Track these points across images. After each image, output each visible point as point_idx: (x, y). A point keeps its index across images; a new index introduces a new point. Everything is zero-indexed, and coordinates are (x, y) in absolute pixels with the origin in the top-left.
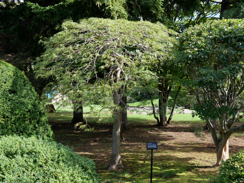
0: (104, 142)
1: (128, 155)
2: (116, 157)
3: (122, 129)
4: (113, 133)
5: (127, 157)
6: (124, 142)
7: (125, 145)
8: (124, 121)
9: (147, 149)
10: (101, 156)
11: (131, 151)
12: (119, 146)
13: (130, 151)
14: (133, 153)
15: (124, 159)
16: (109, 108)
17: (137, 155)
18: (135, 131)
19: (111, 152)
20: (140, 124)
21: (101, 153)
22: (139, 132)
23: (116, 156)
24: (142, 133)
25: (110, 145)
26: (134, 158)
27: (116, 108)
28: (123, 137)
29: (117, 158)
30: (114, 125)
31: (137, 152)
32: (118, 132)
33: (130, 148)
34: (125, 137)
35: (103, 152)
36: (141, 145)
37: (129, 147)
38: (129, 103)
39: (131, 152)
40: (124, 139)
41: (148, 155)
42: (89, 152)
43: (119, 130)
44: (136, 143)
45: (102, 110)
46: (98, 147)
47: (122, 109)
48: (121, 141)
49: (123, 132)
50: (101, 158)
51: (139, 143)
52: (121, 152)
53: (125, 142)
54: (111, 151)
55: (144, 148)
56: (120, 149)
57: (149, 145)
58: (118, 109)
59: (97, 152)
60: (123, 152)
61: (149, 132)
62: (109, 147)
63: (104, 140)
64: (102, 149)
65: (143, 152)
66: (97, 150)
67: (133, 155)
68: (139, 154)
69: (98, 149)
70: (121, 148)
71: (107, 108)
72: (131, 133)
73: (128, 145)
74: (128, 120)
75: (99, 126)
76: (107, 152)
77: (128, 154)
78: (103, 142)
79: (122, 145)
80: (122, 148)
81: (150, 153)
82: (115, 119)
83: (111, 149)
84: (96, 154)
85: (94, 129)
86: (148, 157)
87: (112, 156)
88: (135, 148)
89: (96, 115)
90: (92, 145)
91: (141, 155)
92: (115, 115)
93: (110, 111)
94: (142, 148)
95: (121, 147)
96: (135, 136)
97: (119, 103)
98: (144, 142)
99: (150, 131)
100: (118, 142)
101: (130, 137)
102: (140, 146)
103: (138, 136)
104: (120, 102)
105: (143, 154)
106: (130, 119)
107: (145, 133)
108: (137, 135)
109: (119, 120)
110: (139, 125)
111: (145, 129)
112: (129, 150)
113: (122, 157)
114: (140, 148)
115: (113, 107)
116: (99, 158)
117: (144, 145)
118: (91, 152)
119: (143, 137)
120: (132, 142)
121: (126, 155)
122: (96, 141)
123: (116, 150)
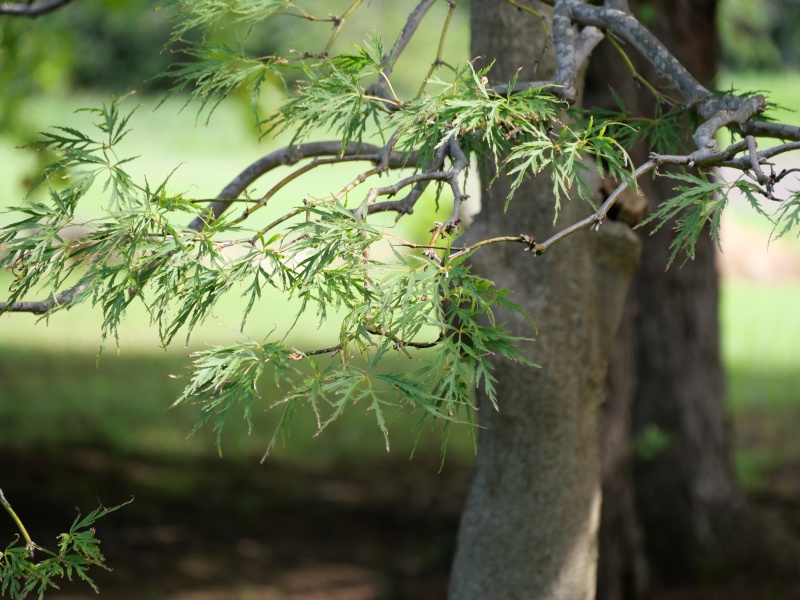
8: (669, 420)
16: (382, 160)
27: (532, 154)
30: (478, 491)
38: (761, 66)
45: (261, 186)
47: (629, 187)
58: (562, 179)
71: (356, 152)
74: (738, 397)
75: (177, 509)
82: (502, 370)
92: (503, 283)
93: (404, 208)
97: (573, 57)
104: (600, 50)
115: (467, 142)
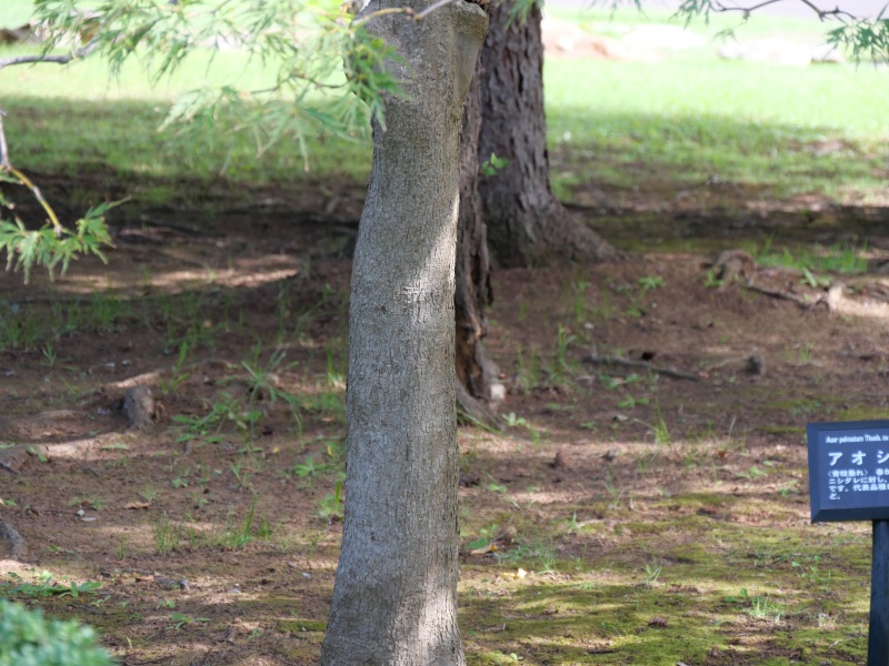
0: (227, 425)
1: (559, 592)
2: (400, 618)
3: (477, 259)
4: (356, 300)
5: (545, 621)
6: (494, 425)
7: (515, 474)
8: (506, 150)
9: (821, 516)
10: (191, 607)
11: (594, 545)
12: (431, 467)
13: (577, 549)
14: (622, 566)
15: (493, 645)
17: (675, 602)
18: (651, 281)
19: (322, 552)
20: (715, 188)
21: (193, 572)
22: (699, 293)
23: (389, 607)
24: (741, 310)
25: (307, 467)
26: (630, 639)
28: (491, 368)
29: (409, 631)
31: (682, 561)
32: (421, 286)
33: (583, 512)
34: (509, 366)
35: (216, 557)
36: (725, 476)
37: (561, 496)
39: (591, 553)
40: (498, 391)
41: (818, 606)
42: (36, 558)
43: (445, 251)
44: (660, 447)
46: (150, 494)
48: (463, 422)
49: (485, 299)
50: (188, 633)
51: (708, 447)
52: (465, 557)
53: (518, 431)
54: (328, 537)
55: (774, 508)
56: (451, 517)
57: (845, 464)
59: (135, 559)
60: (488, 561)
61: (836, 298)
62: (292, 493)
63: (227, 403)
64: (199, 513)
65: (751, 562)
66: (142, 535)
67: (615, 593)
68: (704, 586)
69: (153, 512)
70: (465, 511)
72: (589, 316)
73: (555, 473)
76: (274, 554)
77: (550, 577)
78: (213, 427)
79: (471, 474)
80: (470, 501)
81: (851, 569)
83: (325, 513)
84: (129, 580)
85: (103, 235)
86: (825, 622)
87: (347, 601)
88: (644, 504)
89: (136, 38)
90: (74, 466)
91: (725, 605)
94: (739, 507)
95: (463, 493)
96: (643, 347)
98: (777, 437)
99: (856, 293)
100: (430, 418)
101: (587, 360)
102: (720, 487)
103: (690, 359)
105: (753, 588)
106: (587, 122)
107: (781, 310)
108: (670, 344)
109: (439, 124)
110: (701, 203)
111: (781, 264)
112: (564, 528)
113: (478, 616)
114: (713, 508)
116: (161, 636)
117: (775, 476)
118: (60, 558)
119: (752, 367)
120: (607, 431)
121: (532, 592)
122: (118, 412)
123: (402, 522)
